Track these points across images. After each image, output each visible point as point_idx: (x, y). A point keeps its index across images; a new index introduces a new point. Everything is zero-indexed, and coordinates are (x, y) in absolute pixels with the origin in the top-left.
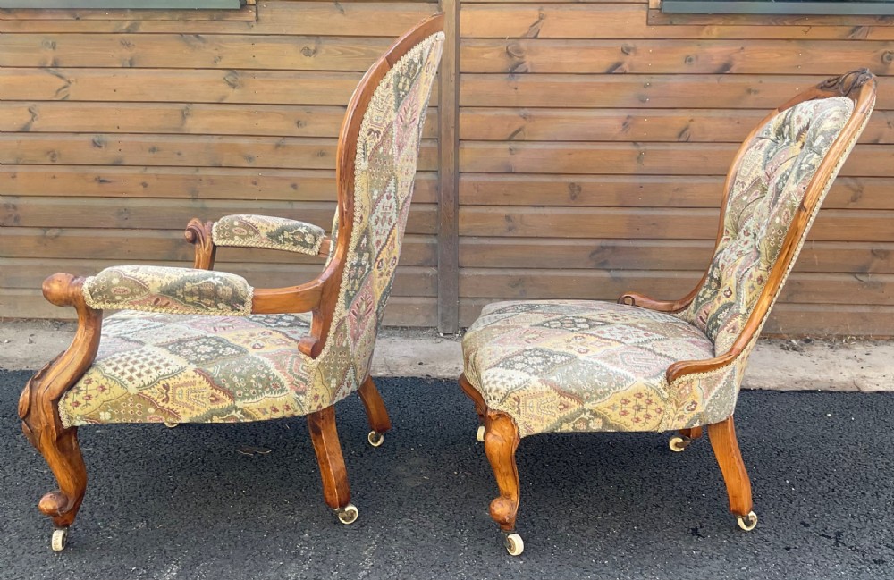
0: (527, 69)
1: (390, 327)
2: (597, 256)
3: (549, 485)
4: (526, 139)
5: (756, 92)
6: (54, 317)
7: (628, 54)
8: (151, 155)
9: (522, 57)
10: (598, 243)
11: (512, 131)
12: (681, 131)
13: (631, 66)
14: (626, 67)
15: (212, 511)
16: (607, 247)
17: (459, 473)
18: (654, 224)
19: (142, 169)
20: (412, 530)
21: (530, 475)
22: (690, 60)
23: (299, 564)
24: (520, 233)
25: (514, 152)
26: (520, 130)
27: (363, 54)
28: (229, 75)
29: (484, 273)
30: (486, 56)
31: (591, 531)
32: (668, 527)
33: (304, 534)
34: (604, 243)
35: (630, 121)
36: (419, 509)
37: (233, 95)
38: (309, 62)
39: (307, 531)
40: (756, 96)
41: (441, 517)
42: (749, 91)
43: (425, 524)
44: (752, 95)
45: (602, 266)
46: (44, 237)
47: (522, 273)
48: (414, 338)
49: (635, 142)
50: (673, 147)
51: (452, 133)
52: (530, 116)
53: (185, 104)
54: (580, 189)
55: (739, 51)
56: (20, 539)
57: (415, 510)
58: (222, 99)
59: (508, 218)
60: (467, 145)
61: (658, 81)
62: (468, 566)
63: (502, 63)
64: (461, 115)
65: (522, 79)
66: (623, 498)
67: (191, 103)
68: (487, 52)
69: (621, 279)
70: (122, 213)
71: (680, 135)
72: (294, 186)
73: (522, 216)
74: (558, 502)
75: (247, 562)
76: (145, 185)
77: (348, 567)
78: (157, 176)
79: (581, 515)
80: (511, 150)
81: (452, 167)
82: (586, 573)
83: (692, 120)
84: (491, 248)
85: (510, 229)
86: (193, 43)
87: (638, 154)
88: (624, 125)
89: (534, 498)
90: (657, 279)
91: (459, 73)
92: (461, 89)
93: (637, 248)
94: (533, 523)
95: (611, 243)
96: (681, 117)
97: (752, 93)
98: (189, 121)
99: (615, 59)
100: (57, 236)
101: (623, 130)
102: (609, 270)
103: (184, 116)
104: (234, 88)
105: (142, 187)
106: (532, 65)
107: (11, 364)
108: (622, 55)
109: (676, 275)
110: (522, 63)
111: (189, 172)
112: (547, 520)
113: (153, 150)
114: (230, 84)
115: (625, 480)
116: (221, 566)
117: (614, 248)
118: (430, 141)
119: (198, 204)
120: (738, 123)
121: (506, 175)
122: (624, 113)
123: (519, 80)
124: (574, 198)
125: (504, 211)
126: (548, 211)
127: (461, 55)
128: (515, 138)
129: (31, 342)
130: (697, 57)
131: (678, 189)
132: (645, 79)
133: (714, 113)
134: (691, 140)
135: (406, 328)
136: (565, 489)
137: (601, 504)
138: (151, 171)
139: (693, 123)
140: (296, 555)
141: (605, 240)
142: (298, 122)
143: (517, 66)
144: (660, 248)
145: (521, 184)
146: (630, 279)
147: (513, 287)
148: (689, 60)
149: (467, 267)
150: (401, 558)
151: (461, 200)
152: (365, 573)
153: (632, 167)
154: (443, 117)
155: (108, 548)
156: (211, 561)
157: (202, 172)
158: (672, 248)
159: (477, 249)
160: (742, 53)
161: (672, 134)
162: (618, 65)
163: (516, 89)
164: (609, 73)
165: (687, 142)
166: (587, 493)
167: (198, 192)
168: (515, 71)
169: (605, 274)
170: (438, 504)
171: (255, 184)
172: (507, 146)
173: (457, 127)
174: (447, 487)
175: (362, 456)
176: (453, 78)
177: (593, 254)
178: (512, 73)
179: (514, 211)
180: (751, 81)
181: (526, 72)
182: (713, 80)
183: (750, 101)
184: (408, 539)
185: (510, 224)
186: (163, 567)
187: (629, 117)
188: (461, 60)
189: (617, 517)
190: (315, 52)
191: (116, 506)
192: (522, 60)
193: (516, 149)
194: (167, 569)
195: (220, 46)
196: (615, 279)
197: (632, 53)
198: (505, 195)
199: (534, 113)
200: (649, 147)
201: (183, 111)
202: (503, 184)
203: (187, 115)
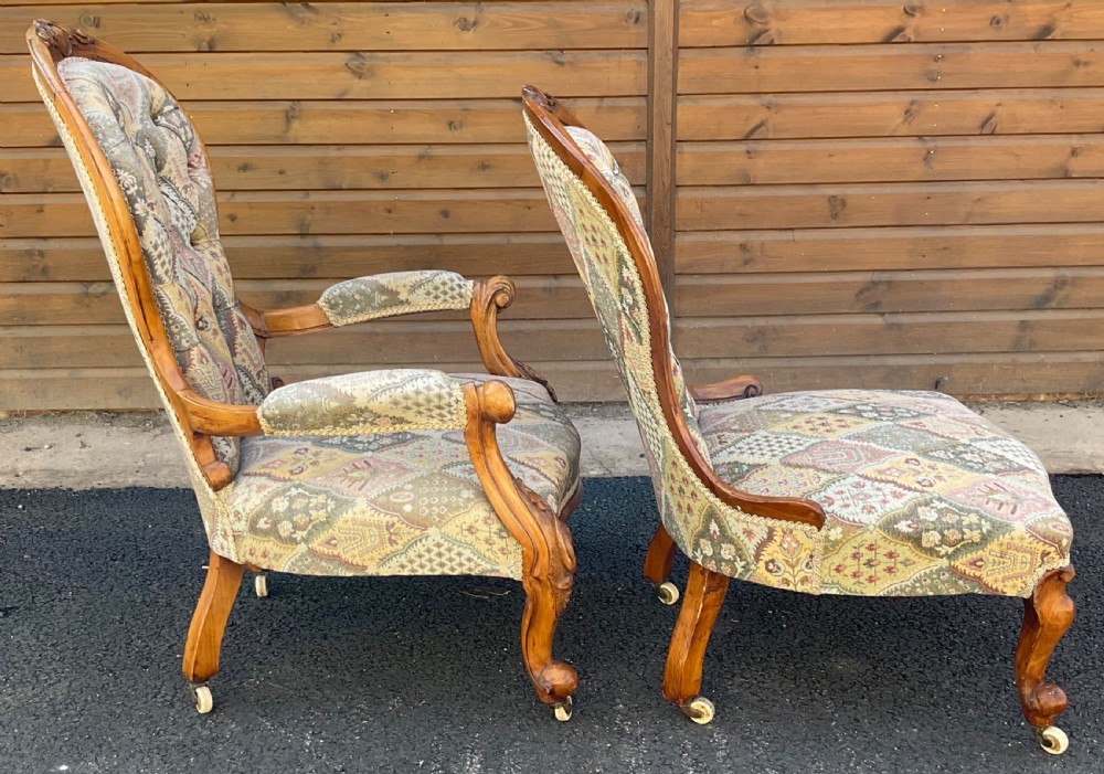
0: (773, 40)
1: (578, 403)
2: (866, 294)
3: (902, 624)
4: (770, 137)
5: (1086, 64)
6: (102, 407)
7: (913, 16)
8: (243, 175)
9: (766, 23)
10: (868, 277)
11: (752, 125)
12: (983, 120)
13: (916, 31)
14: (910, 34)
15: (479, 678)
16: (880, 282)
17: (774, 612)
18: (945, 249)
19: (228, 195)
20: (753, 694)
21: (870, 611)
22: (998, 22)
23: (633, 746)
24: (761, 267)
25: (752, 155)
26: (762, 124)
27: (542, 25)
28: (352, 59)
29: (708, 324)
30: (715, 22)
31: (984, 683)
32: (1079, 673)
33: (617, 704)
34: (877, 277)
35: (915, 108)
36: (748, 664)
37: (358, 87)
38: (469, 39)
39: (618, 700)
40: (1087, 69)
41: (782, 672)
42: (1077, 63)
43: (765, 685)
44: (1082, 69)
45: (874, 308)
46: (87, 294)
47: (761, 322)
48: (614, 417)
49: (920, 137)
50: (973, 142)
51: (668, 131)
52: (776, 105)
53: (290, 103)
54: (843, 203)
55: (1063, 9)
56: (246, 731)
57: (743, 666)
58: (344, 94)
59: (743, 247)
60: (687, 148)
61: (955, 51)
62: (849, 738)
63: (739, 33)
64: (679, 106)
65: (765, 53)
66: (1006, 637)
67: (299, 100)
68: (717, 18)
69: (899, 326)
71: (983, 126)
72: (445, 214)
73: (763, 243)
74: (924, 647)
75: (563, 745)
76: (233, 218)
77: (696, 746)
78: (251, 206)
79: (961, 663)
80: (748, 152)
81: (667, 180)
82: (1003, 740)
83: (999, 105)
84: (719, 289)
85: (746, 263)
86: (301, 15)
87: (925, 152)
88: (906, 113)
89: (893, 643)
90: (949, 324)
91: (678, 48)
92: (680, 69)
93: (921, 282)
94: (904, 676)
95: (885, 277)
96: (983, 103)
97: (1081, 66)
98: (296, 124)
99: (895, 23)
100: (104, 293)
101: (905, 120)
102: (883, 314)
103: (289, 118)
104: (360, 78)
105: (229, 221)
106: (780, 33)
107: (70, 479)
108: (905, 16)
109: (975, 317)
110: (766, 31)
111: (297, 197)
112: (920, 672)
113: (245, 168)
114: (354, 72)
115: (998, 613)
116: (532, 753)
117: (890, 283)
118: (635, 144)
119: (308, 242)
120: (1062, 107)
121: (739, 188)
122: (906, 98)
123: (763, 55)
124: (835, 216)
125: (738, 238)
126: (798, 235)
127: (681, 22)
128: (755, 136)
129: (84, 446)
130: (1007, 17)
131: (979, 199)
132: (936, 50)
133: (1030, 94)
134: (998, 131)
135: (601, 403)
136: (925, 628)
137: (981, 647)
138: (240, 198)
139: (1000, 108)
140: (621, 732)
141: (877, 273)
142: (450, 124)
143: (758, 36)
144: (953, 281)
145: (763, 199)
146: (912, 326)
147: (748, 341)
148: (996, 21)
149: (686, 317)
150: (759, 733)
151: (679, 225)
152: (724, 754)
153: (918, 171)
154: (655, 109)
155: (371, 736)
156: (517, 746)
157: (314, 198)
158: (969, 280)
159: (700, 291)
160: (1068, 10)
161: (971, 123)
162: (899, 30)
163: (757, 67)
164: (888, 41)
165: (992, 134)
166: (955, 631)
167: (309, 225)
168: (756, 43)
169: (878, 320)
170: (769, 656)
171: (390, 212)
172: (742, 147)
173: (673, 124)
174: (770, 632)
175: (634, 593)
176: (670, 56)
177: (861, 293)
178: (751, 45)
179: (753, 236)
180: (1081, 50)
181: (771, 44)
182: (1028, 48)
183: (1079, 76)
184: (753, 705)
185: (747, 256)
186: (458, 758)
187: (912, 103)
188: (680, 30)
189: (1009, 663)
190: (475, 24)
191: (348, 679)
192: (768, 27)
193: (755, 152)
194: (465, 760)
195: (339, 19)
196: (890, 326)
197: (918, 14)
198: (739, 215)
199: (781, 99)
200: (940, 143)
201: (287, 112)
202: (737, 201)
203: (293, 117)
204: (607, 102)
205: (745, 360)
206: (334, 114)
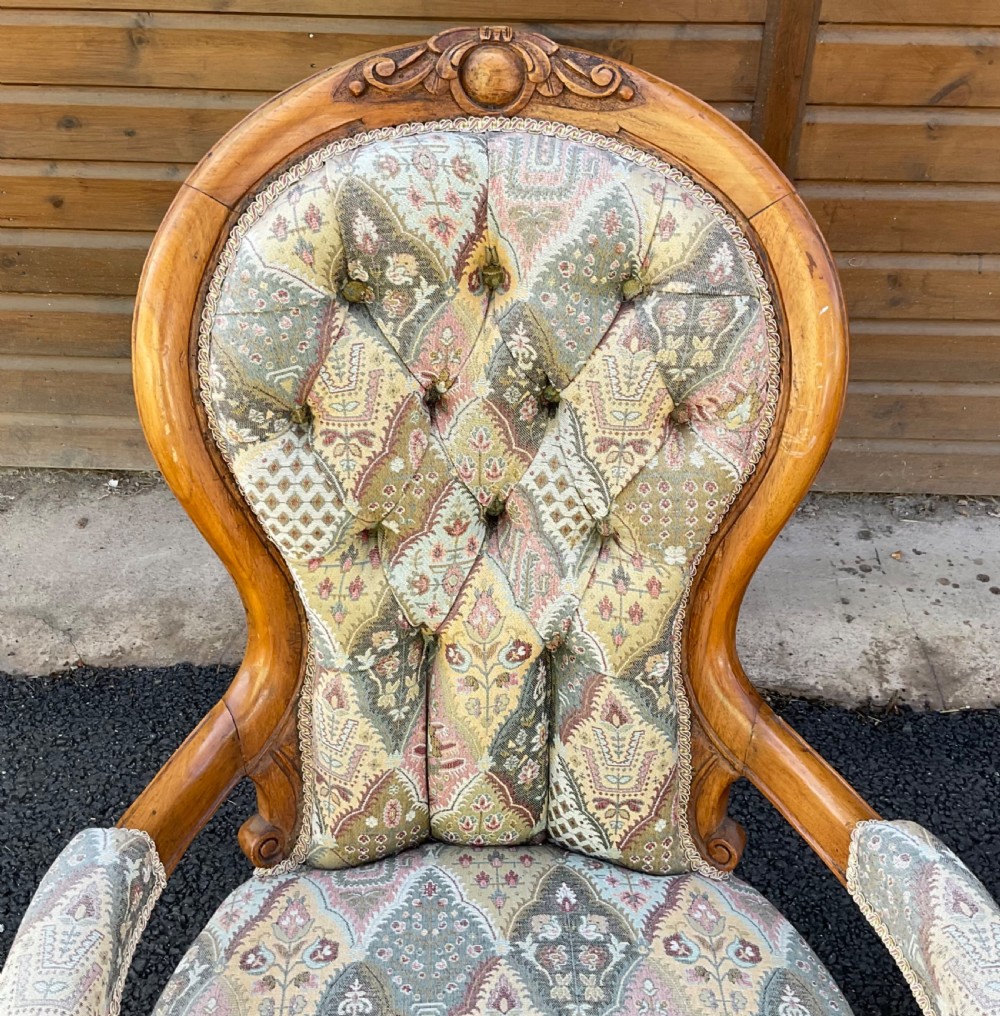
4: (972, 103)
8: (64, 135)
19: (45, 165)
24: (916, 311)
25: (935, 131)
26: (962, 81)
53: (134, 16)
59: (894, 279)
60: (823, 117)
67: (148, 11)
70: (11, 262)
73: (928, 274)
76: (58, 203)
78: (84, 184)
80: (930, 128)
85: (895, 303)
98: (145, 53)
103: (134, 43)
105: (50, 206)
111: (155, 174)
113: (69, 123)
118: (733, 107)
125: (886, 265)
128: (947, 101)
138: (65, 171)
147: (875, 416)
172: (921, 119)
179: (912, 263)
185: (896, 293)
193: (942, 127)
201: (129, 31)
202: (896, 206)
203: (140, 41)
204: (692, 33)
205: (867, 442)
206: (208, 37)
